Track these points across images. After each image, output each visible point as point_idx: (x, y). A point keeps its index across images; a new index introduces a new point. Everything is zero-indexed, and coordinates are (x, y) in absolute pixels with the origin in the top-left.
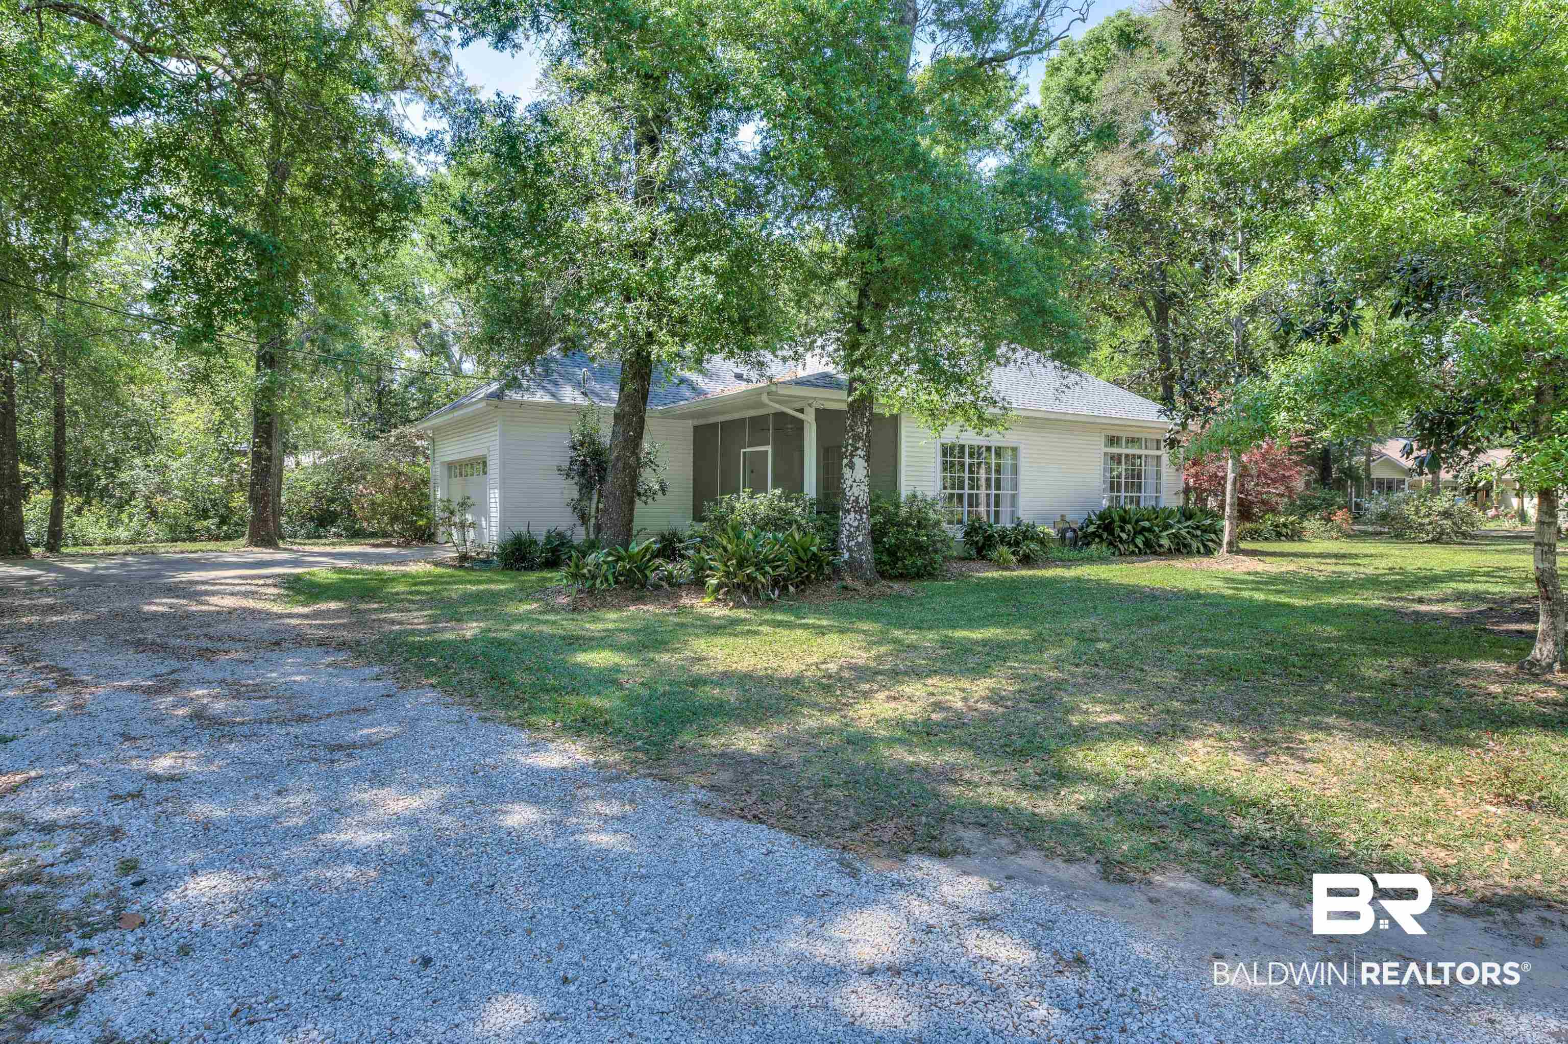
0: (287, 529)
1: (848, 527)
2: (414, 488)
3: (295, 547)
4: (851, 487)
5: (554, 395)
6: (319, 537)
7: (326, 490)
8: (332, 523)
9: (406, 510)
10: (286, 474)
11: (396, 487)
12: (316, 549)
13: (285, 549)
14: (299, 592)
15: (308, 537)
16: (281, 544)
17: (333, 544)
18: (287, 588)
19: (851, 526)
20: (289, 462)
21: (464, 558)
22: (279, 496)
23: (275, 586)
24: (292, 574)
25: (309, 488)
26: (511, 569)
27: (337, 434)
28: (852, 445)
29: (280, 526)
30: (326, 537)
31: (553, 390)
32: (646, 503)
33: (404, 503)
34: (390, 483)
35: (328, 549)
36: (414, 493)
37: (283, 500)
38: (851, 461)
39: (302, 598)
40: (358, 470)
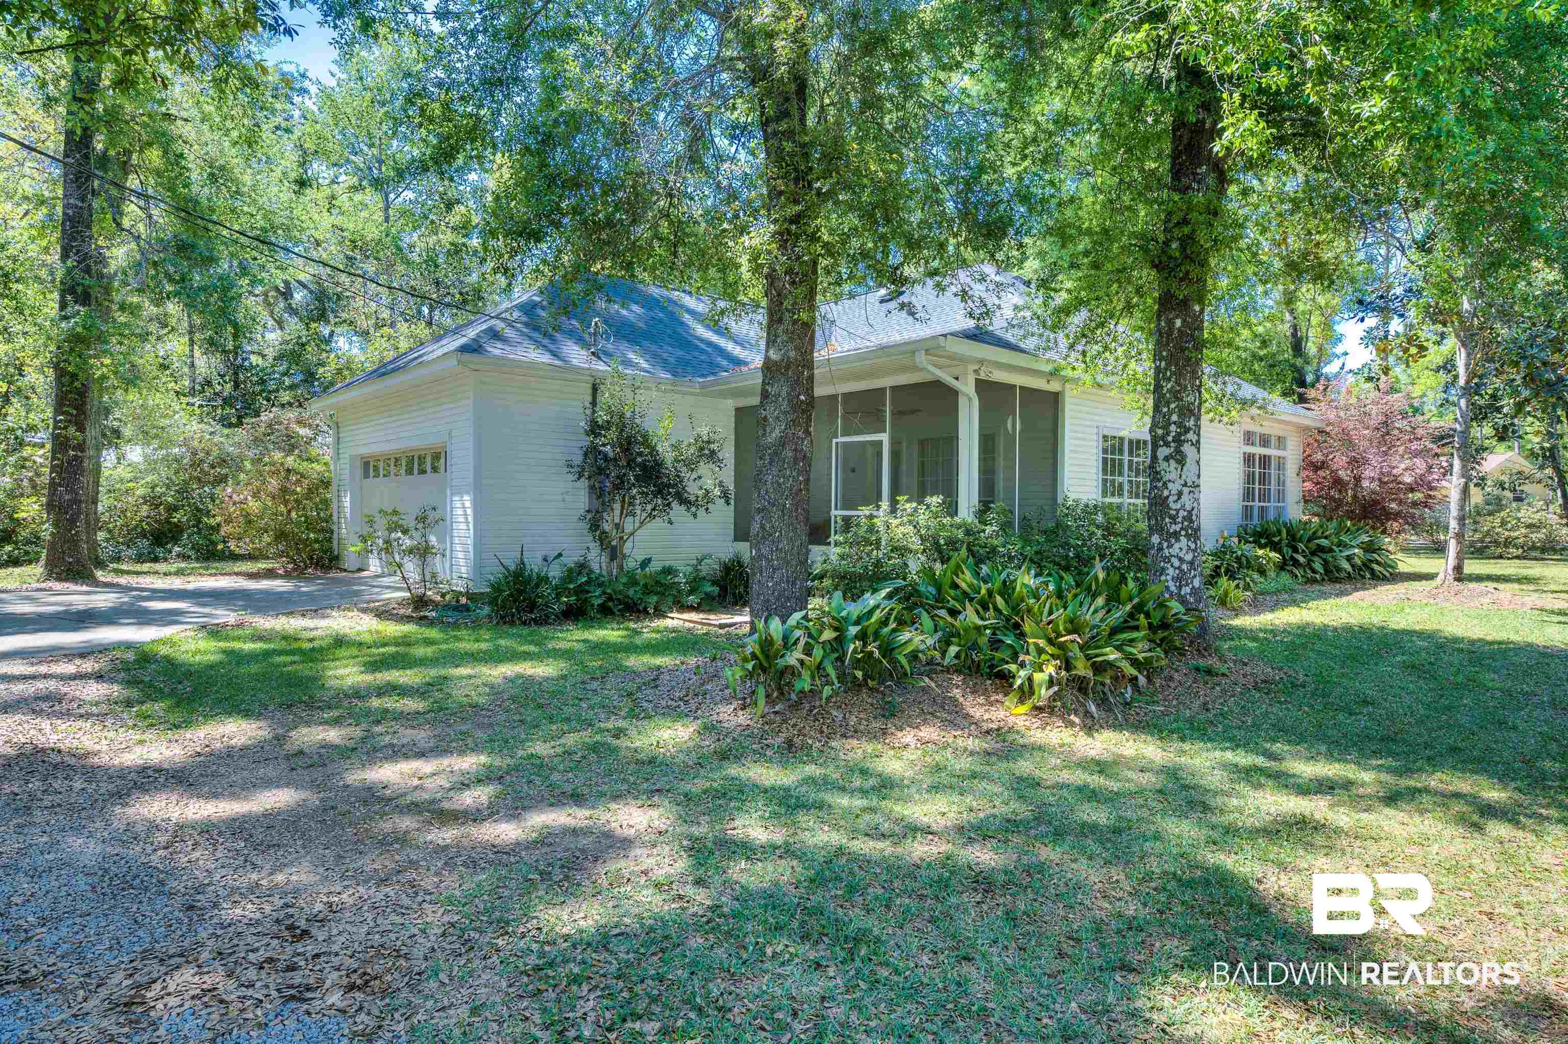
0: (106, 550)
1: (1176, 563)
2: (311, 492)
3: (123, 580)
4: (1180, 494)
5: (555, 355)
6: (156, 560)
7: (164, 494)
8: (175, 540)
9: (298, 524)
10: (106, 473)
11: (284, 490)
12: (160, 583)
13: (107, 585)
14: (150, 692)
15: (140, 559)
16: (99, 574)
17: (179, 573)
18: (129, 683)
19: (1181, 560)
20: (109, 458)
21: (420, 602)
22: (95, 502)
23: (99, 677)
24: (128, 646)
25: (139, 492)
26: (512, 623)
27: (181, 417)
28: (1179, 425)
29: (94, 545)
30: (166, 560)
31: (552, 347)
32: (695, 516)
33: (294, 515)
34: (274, 484)
35: (177, 583)
36: (311, 499)
37: (100, 508)
38: (1178, 451)
39: (157, 707)
40: (213, 467)
